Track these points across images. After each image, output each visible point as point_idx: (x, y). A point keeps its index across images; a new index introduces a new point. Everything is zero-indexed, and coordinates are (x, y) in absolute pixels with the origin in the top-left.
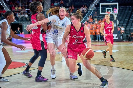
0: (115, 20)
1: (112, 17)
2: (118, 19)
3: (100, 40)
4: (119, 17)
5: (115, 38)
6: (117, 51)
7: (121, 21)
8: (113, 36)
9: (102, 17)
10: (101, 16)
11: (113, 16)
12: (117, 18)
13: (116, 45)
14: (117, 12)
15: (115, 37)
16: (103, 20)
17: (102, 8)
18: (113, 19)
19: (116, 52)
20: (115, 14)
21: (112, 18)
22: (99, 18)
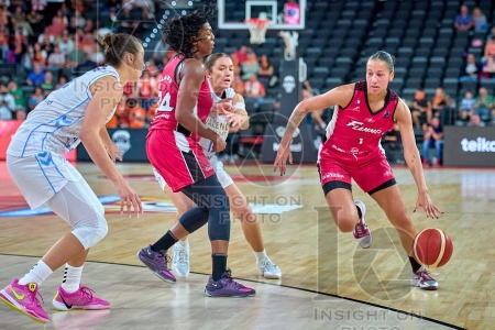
0: (287, 59)
1: (277, 46)
2: (305, 56)
4: (311, 46)
6: (295, 207)
7: (317, 64)
8: (280, 135)
12: (297, 49)
14: (299, 21)
18: (282, 55)
19: (291, 213)
20: (291, 31)
21: (277, 50)
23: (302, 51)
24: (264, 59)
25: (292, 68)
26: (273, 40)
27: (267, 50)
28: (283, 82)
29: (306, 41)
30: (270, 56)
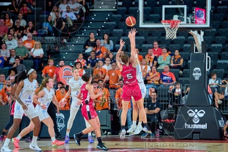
14: (205, 22)
17: (145, 6)
20: (199, 30)
28: (192, 72)
30: (182, 50)
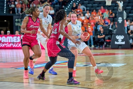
0: (119, 11)
1: (116, 6)
2: (125, 10)
3: (93, 46)
4: (128, 6)
5: (120, 43)
6: (123, 64)
7: (130, 13)
8: (117, 38)
9: (98, 7)
10: (96, 5)
11: (117, 3)
12: (123, 7)
13: (122, 54)
15: (120, 40)
16: (100, 10)
18: (117, 9)
19: (122, 67)
21: (115, 8)
22: (92, 7)
23: (124, 8)
24: (110, 11)
25: (121, 14)
26: (114, 4)
27: (112, 8)
28: (118, 19)
29: (126, 4)
30: (113, 10)
